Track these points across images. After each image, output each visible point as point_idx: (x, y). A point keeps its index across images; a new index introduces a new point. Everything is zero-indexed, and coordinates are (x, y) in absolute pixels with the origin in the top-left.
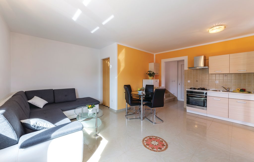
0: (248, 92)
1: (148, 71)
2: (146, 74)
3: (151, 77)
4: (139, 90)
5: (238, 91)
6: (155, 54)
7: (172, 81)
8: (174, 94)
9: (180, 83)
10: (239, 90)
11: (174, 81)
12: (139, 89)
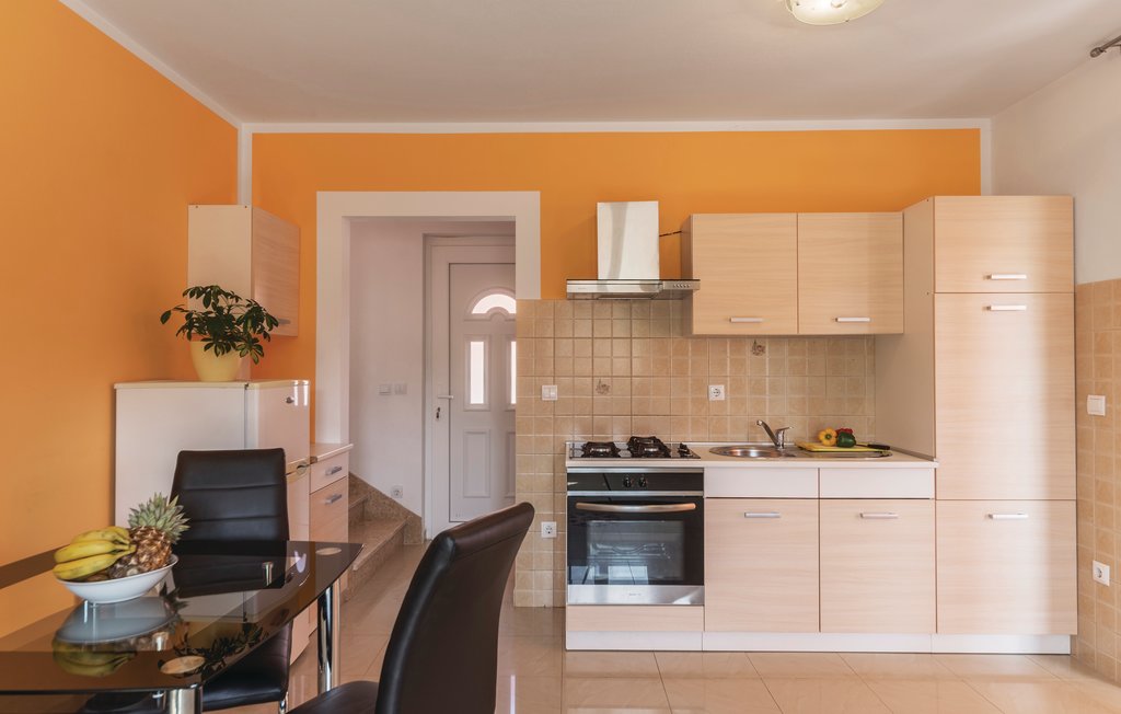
0: (870, 446)
1: (197, 292)
2: (165, 317)
3: (234, 360)
4: (102, 562)
5: (825, 442)
6: (247, 130)
7: (382, 393)
8: (397, 492)
9: (444, 406)
10: (833, 440)
11: (402, 391)
12: (95, 550)
